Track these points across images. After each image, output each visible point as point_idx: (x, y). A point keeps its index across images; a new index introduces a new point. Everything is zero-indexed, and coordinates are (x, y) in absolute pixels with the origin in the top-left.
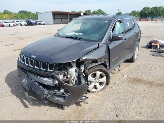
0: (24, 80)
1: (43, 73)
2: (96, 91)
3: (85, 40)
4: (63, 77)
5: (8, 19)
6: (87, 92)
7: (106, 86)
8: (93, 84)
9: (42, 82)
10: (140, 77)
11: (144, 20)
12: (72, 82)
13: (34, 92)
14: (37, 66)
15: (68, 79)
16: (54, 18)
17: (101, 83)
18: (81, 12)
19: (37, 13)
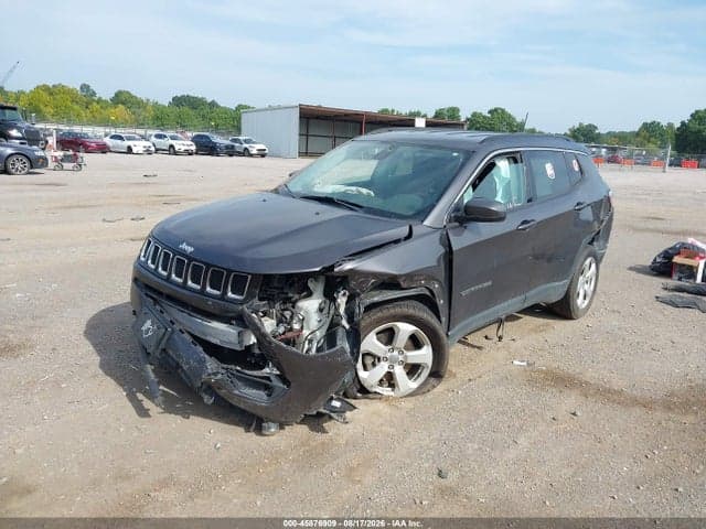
0: (148, 324)
1: (210, 303)
2: (392, 393)
3: (370, 210)
4: (277, 325)
5: (125, 124)
6: (359, 395)
7: (432, 380)
8: (382, 368)
9: (204, 334)
10: (578, 370)
11: (693, 167)
12: (306, 346)
13: (174, 365)
14: (195, 280)
15: (289, 335)
16: (305, 134)
17: (412, 370)
18: (418, 114)
19: (240, 107)
